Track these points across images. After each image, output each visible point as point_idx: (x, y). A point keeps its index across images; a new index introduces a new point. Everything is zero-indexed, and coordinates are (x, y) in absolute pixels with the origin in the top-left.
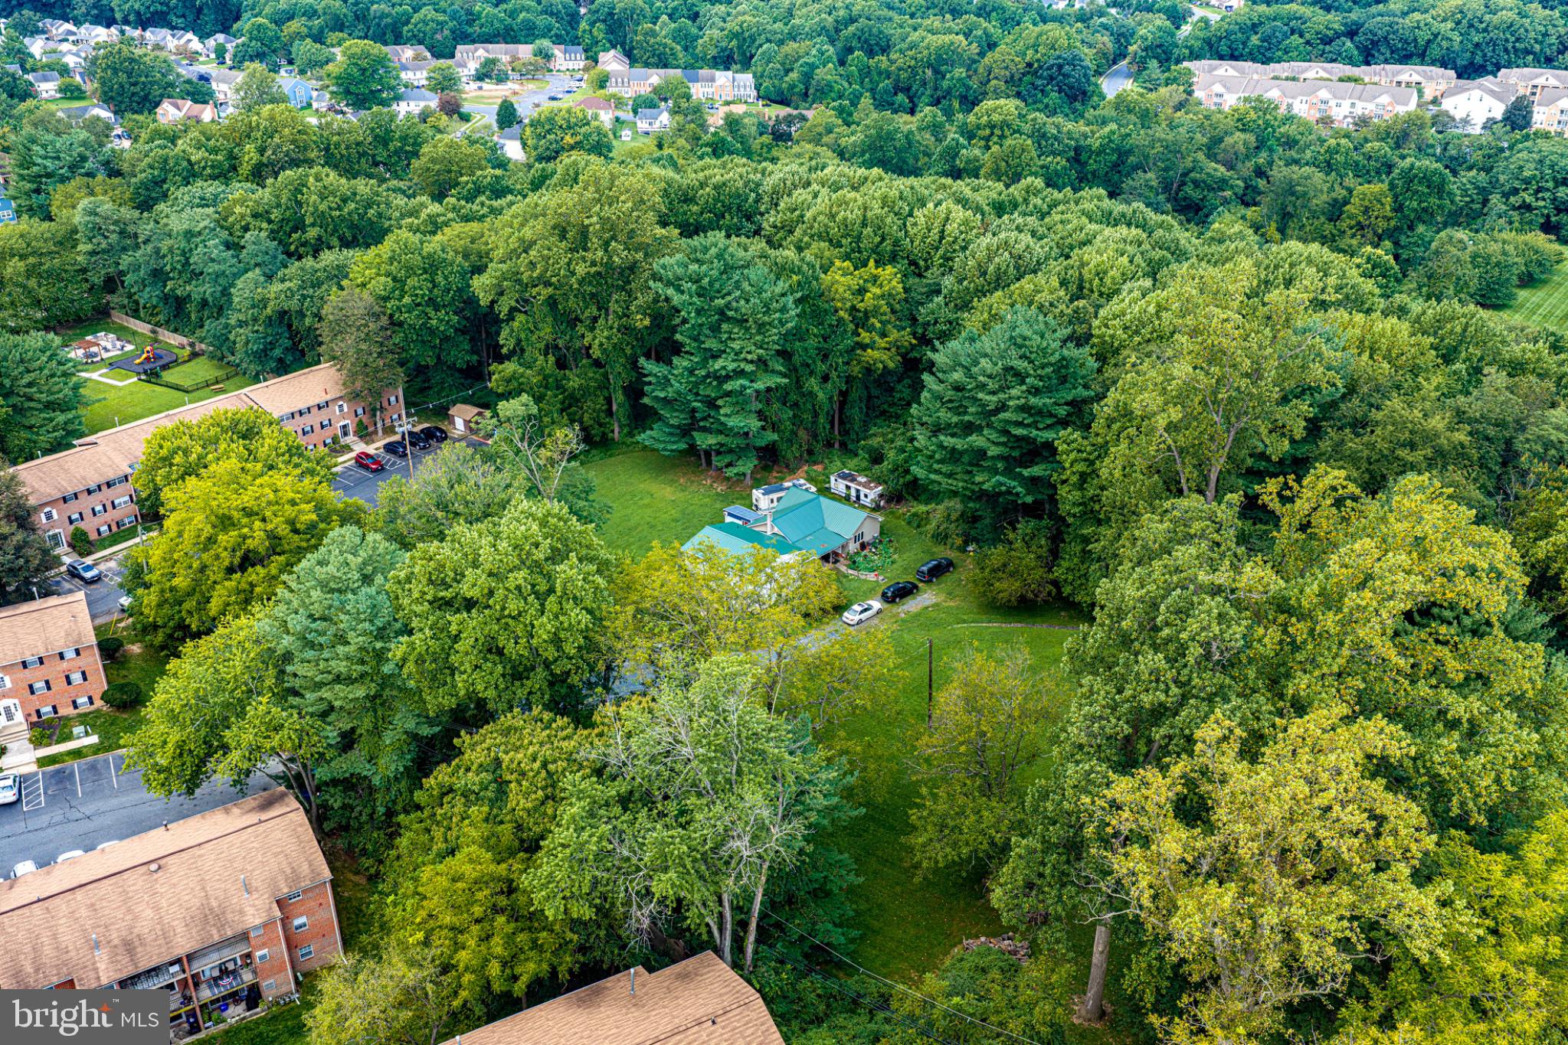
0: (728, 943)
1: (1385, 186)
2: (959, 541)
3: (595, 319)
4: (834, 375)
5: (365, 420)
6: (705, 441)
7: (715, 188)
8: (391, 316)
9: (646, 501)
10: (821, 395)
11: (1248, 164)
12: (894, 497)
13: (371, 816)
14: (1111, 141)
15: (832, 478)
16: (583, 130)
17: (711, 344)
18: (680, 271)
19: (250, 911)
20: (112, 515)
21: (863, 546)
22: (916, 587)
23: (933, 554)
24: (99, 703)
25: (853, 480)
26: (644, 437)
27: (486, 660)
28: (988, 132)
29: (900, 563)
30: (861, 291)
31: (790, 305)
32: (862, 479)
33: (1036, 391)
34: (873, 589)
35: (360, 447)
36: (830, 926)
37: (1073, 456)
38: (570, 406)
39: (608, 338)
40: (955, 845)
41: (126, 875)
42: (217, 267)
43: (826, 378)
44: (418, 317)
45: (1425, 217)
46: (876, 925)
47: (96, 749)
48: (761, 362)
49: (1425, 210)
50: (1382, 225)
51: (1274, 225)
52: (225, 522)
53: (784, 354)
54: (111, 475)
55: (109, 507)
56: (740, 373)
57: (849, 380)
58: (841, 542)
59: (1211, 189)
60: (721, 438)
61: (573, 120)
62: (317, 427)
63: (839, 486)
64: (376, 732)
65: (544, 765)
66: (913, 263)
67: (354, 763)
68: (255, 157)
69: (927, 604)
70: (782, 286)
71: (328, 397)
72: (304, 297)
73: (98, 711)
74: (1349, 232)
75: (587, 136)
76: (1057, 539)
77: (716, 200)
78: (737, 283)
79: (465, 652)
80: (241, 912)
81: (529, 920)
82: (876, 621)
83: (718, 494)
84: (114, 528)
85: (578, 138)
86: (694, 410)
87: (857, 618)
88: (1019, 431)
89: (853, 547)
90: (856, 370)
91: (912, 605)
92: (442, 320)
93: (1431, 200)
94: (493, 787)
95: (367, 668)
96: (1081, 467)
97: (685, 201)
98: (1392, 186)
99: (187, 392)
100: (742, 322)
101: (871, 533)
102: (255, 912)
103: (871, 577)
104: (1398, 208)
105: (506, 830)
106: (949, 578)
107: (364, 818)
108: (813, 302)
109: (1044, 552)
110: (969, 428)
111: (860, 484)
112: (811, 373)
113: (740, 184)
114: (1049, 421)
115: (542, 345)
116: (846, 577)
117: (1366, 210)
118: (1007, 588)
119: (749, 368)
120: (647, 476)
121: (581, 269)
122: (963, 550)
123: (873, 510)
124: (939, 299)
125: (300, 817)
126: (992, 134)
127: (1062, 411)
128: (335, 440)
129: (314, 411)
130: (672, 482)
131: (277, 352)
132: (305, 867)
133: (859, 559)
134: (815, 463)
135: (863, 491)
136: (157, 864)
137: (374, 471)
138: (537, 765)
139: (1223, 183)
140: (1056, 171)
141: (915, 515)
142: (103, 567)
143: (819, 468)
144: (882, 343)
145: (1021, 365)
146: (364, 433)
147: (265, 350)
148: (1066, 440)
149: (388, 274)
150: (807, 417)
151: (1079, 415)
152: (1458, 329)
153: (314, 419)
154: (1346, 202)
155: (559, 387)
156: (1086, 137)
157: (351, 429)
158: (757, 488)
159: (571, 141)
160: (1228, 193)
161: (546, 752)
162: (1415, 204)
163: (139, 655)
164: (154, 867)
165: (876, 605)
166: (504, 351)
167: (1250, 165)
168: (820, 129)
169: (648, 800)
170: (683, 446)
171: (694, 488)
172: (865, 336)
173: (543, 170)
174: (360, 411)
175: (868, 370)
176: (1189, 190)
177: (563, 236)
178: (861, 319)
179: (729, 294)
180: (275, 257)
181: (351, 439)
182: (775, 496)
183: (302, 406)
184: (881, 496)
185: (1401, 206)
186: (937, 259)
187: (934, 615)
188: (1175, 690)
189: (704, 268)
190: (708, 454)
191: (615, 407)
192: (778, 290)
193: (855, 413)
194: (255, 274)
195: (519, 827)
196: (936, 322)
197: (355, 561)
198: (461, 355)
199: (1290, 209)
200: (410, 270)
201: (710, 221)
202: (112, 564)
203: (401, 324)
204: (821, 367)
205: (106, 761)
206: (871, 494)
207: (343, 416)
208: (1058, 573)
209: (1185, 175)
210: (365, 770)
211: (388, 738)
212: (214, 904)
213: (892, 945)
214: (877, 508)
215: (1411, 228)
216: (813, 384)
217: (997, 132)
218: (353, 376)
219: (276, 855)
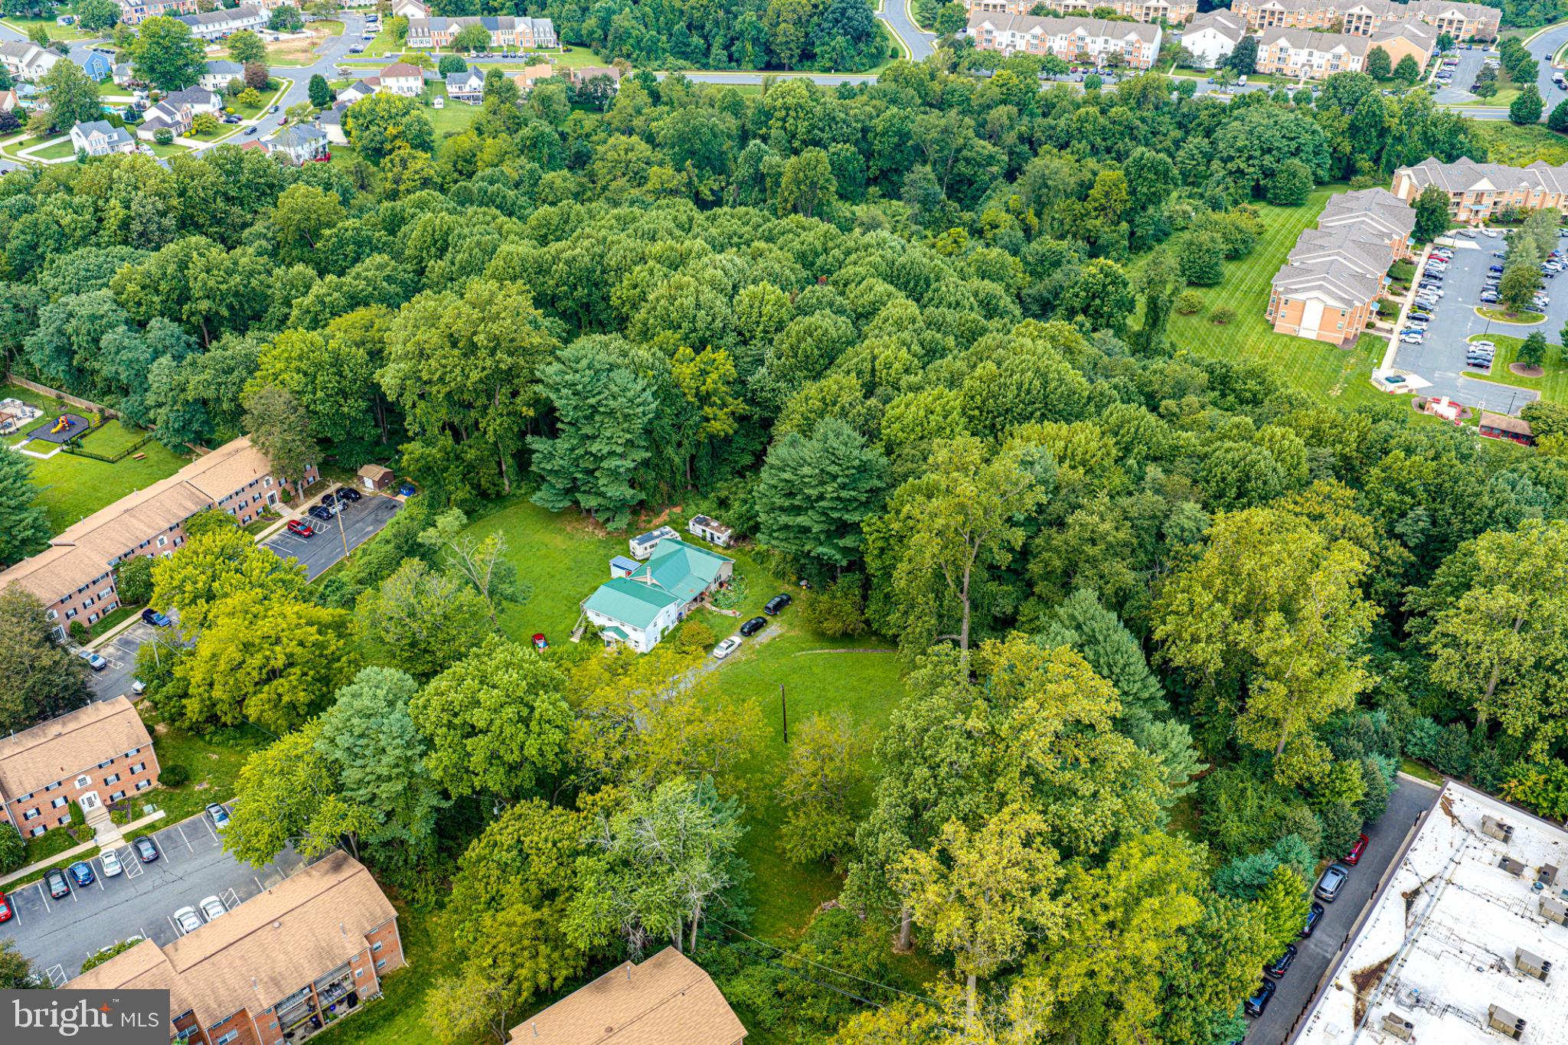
0: (680, 938)
1: (1121, 173)
2: (794, 578)
3: (486, 407)
4: (686, 442)
5: (288, 487)
6: (590, 502)
7: (567, 262)
8: (307, 407)
9: (543, 552)
10: (677, 460)
11: (1012, 134)
12: (741, 537)
13: (405, 861)
14: (892, 125)
15: (691, 524)
16: (405, 120)
17: (588, 430)
18: (558, 379)
19: (349, 946)
20: (99, 605)
21: (721, 585)
22: (765, 621)
23: (775, 588)
24: (155, 783)
25: (707, 525)
26: (536, 498)
27: (491, 764)
28: (784, 113)
29: (751, 598)
30: (704, 373)
31: (650, 399)
32: (715, 524)
33: (843, 487)
34: (732, 625)
35: (290, 514)
36: (736, 909)
37: (873, 537)
38: (469, 473)
39: (501, 425)
40: (812, 847)
41: (259, 933)
42: (130, 355)
43: (679, 445)
44: (332, 406)
45: (1155, 199)
46: (764, 897)
47: (167, 822)
48: (630, 443)
49: (1154, 194)
50: (1119, 208)
51: (1032, 211)
52: (247, 647)
53: (648, 432)
54: (96, 575)
55: (96, 599)
56: (612, 453)
57: (698, 444)
58: (705, 585)
59: (980, 165)
60: (600, 500)
61: (394, 111)
62: (250, 501)
63: (696, 529)
64: (409, 808)
65: (554, 844)
66: (740, 334)
67: (395, 830)
68: (122, 213)
69: (775, 634)
70: (641, 383)
71: (258, 476)
72: (220, 384)
73: (155, 789)
74: (1094, 214)
75: (409, 126)
76: (866, 585)
77: (569, 274)
78: (606, 387)
79: (477, 761)
80: (343, 947)
81: (557, 941)
82: (738, 653)
83: (600, 541)
84: (101, 615)
85: (401, 128)
86: (576, 479)
87: (724, 653)
88: (835, 515)
89: (714, 587)
90: (702, 437)
91: (763, 637)
92: (353, 407)
93: (1159, 185)
94: (519, 859)
95: (402, 769)
96: (880, 544)
97: (539, 273)
98: (1127, 173)
99: (113, 462)
100: (611, 413)
101: (726, 572)
102: (352, 946)
103: (729, 612)
104: (1133, 192)
105: (533, 886)
106: (789, 611)
107: (401, 863)
108: (667, 392)
109: (858, 599)
110: (797, 510)
111: (713, 528)
112: (668, 442)
113: (587, 259)
114: (855, 505)
115: (440, 424)
116: (711, 613)
117: (1107, 194)
118: (832, 626)
119: (619, 450)
120: (539, 526)
121: (475, 376)
122: (797, 584)
123: (726, 548)
124: (764, 370)
125: (366, 874)
126: (788, 115)
127: (863, 498)
128: (265, 509)
129: (247, 489)
130: (561, 531)
131: (196, 426)
132: (378, 909)
133: (720, 597)
134: (675, 505)
135: (716, 534)
136: (276, 922)
137: (308, 537)
138: (550, 845)
139: (991, 160)
140: (846, 158)
141: (758, 553)
142: (103, 653)
143: (677, 510)
144: (720, 414)
145: (834, 469)
146: (288, 499)
147: (183, 427)
148: (869, 521)
149: (298, 370)
150: (667, 474)
151: (875, 500)
152: (1133, 430)
153: (247, 496)
154: (1091, 186)
155: (458, 458)
156: (871, 118)
157: (277, 497)
158: (633, 538)
159: (395, 132)
160: (995, 169)
161: (553, 835)
162: (1145, 190)
163: (167, 734)
164: (276, 924)
165: (737, 640)
166: (410, 434)
167: (1014, 134)
168: (630, 110)
169: (626, 863)
170: (568, 504)
171: (580, 535)
172: (708, 410)
173: (393, 209)
174: (283, 481)
175: (711, 437)
176: (961, 166)
177: (454, 345)
178: (704, 399)
179: (599, 393)
180: (179, 338)
181: (278, 506)
182: (647, 545)
183: (238, 488)
184: (730, 537)
185: (1135, 189)
186: (759, 334)
187: (780, 644)
188: (934, 790)
189: (578, 376)
190: (589, 511)
191: (504, 467)
192: (639, 388)
193: (703, 465)
194: (165, 360)
195: (541, 883)
196: (762, 390)
197: (381, 693)
198: (370, 432)
199: (1044, 199)
200: (319, 366)
201: (566, 293)
202: (110, 650)
203: (316, 413)
204: (676, 438)
205: (176, 830)
206: (723, 536)
207: (271, 488)
208: (869, 613)
209: (959, 151)
210: (404, 835)
211: (419, 812)
212: (324, 944)
213: (775, 911)
214: (728, 547)
215: (1144, 208)
216: (670, 451)
217: (792, 113)
218: (277, 457)
219: (357, 904)
